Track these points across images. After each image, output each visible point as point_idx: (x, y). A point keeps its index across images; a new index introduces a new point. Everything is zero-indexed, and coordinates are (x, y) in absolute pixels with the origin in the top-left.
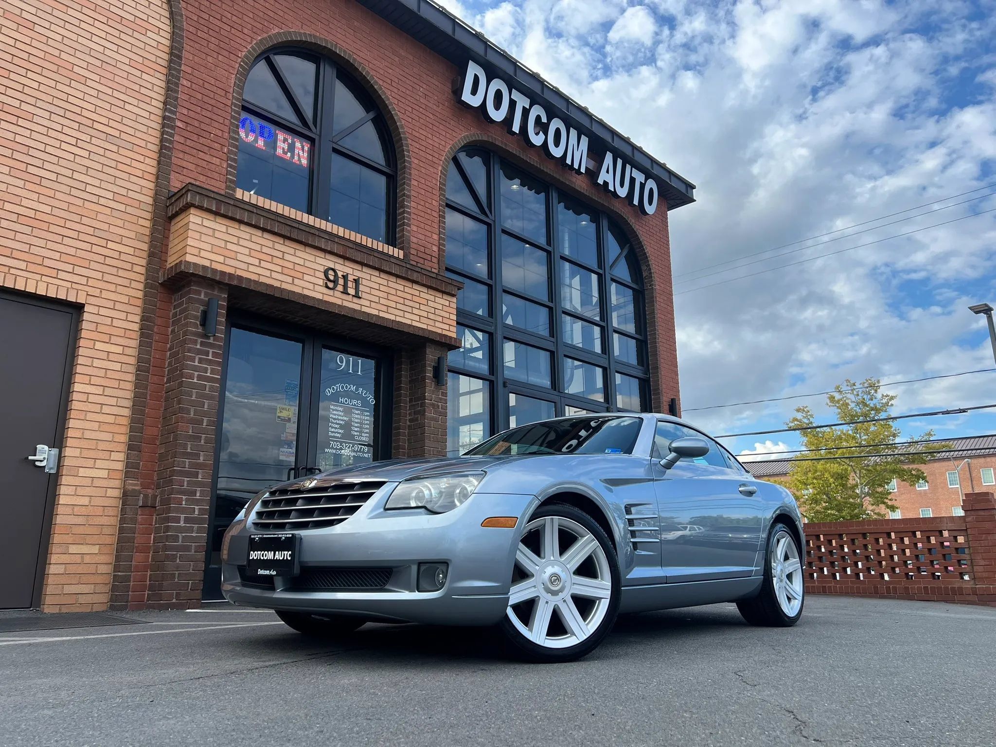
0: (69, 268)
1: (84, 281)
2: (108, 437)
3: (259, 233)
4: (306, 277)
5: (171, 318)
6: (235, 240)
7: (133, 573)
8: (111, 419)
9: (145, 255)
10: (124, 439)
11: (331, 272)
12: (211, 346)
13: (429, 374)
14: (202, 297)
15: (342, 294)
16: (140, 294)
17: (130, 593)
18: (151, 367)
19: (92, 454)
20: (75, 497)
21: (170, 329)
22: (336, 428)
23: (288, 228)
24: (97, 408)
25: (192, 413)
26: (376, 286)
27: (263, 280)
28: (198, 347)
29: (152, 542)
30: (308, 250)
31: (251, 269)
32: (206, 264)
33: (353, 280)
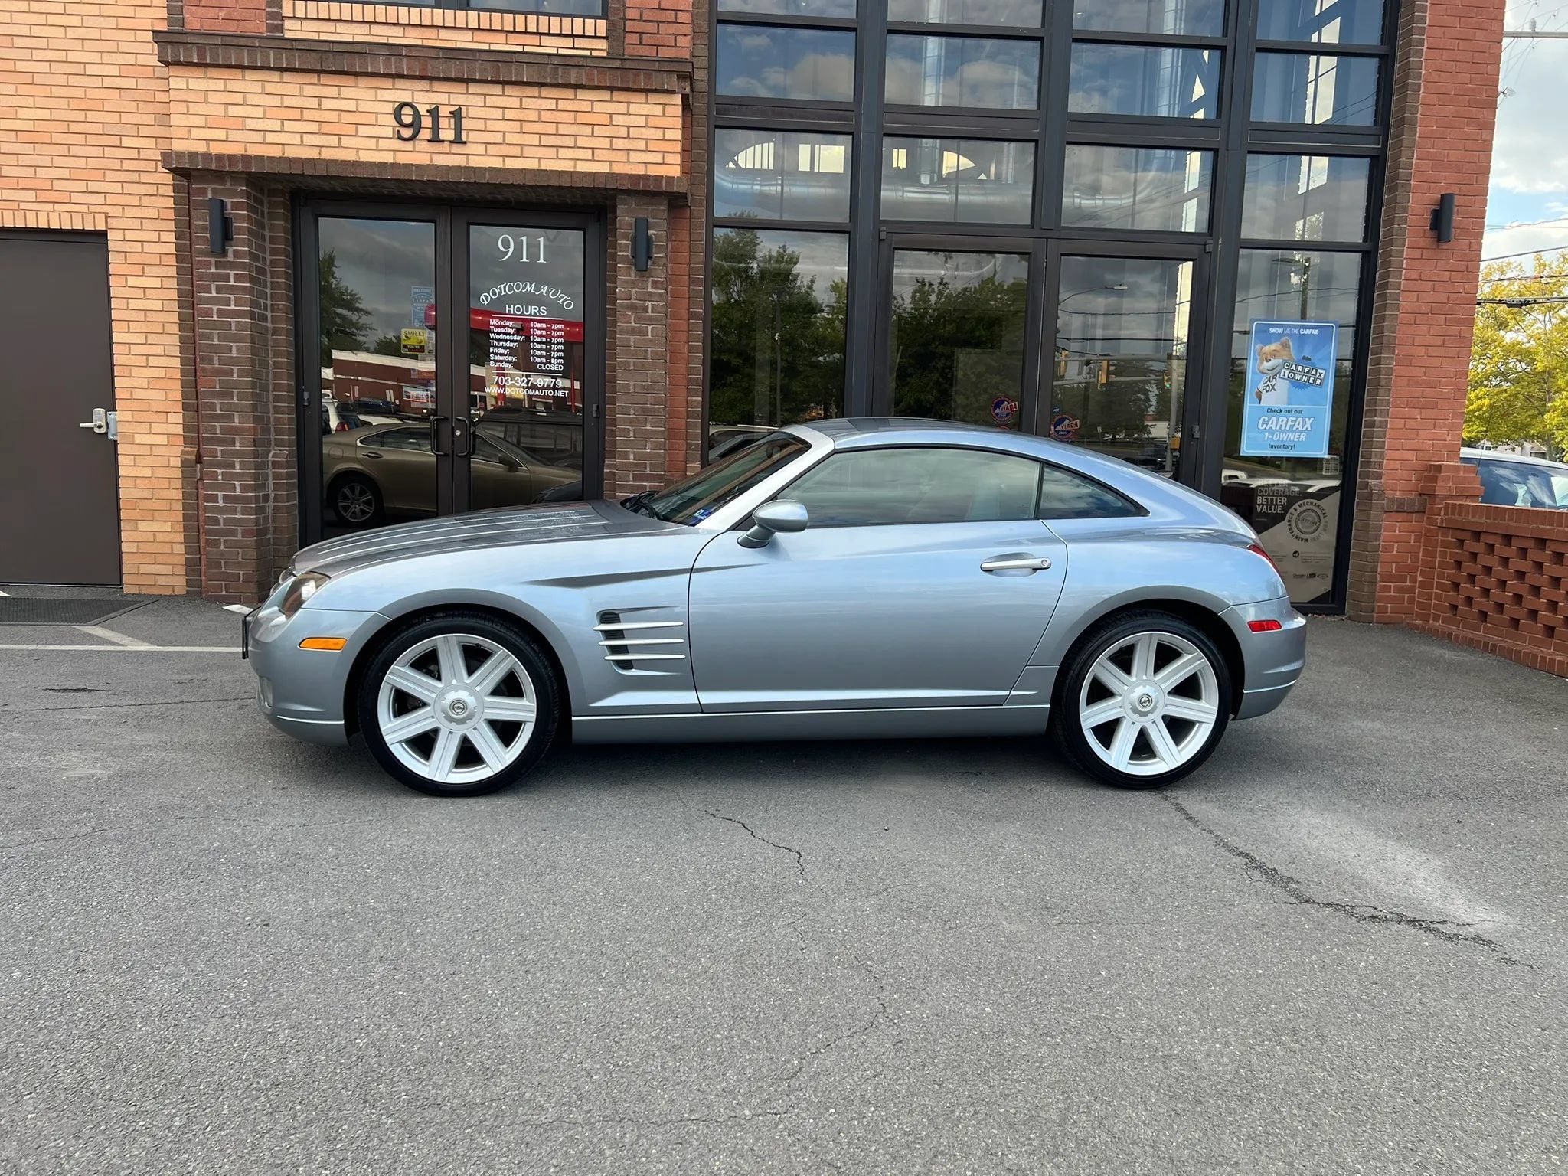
0: (81, 186)
1: (100, 199)
2: (160, 395)
3: (275, 76)
4: (362, 130)
6: (239, 99)
8: (161, 373)
10: (179, 396)
11: (406, 110)
12: (231, 266)
13: (624, 253)
14: (209, 197)
15: (431, 144)
16: (170, 203)
19: (146, 417)
20: (135, 468)
22: (502, 355)
23: (317, 56)
24: (143, 361)
25: (216, 362)
26: (497, 114)
27: (291, 153)
28: (213, 270)
30: (363, 81)
31: (270, 137)
32: (201, 148)
33: (449, 115)
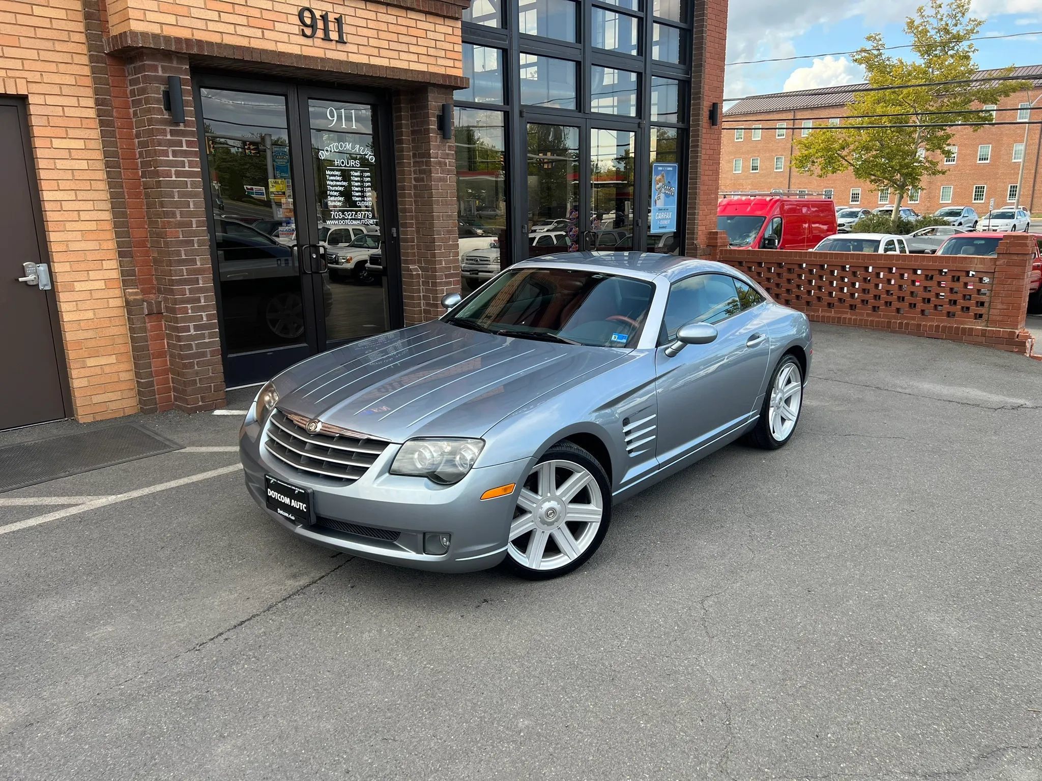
1: (17, 64)
2: (94, 245)
4: (278, 26)
5: (129, 97)
7: (155, 378)
8: (92, 226)
9: (80, 17)
10: (112, 245)
11: (307, 14)
12: (183, 133)
13: (434, 127)
14: (160, 73)
15: (324, 41)
16: (87, 71)
17: (157, 396)
18: (121, 161)
19: (83, 266)
20: (78, 313)
21: (131, 111)
22: (335, 196)
24: (75, 216)
25: (178, 216)
26: (363, 23)
27: (229, 40)
28: (169, 137)
29: (166, 347)
31: (211, 26)
32: (156, 29)
33: (334, 20)
